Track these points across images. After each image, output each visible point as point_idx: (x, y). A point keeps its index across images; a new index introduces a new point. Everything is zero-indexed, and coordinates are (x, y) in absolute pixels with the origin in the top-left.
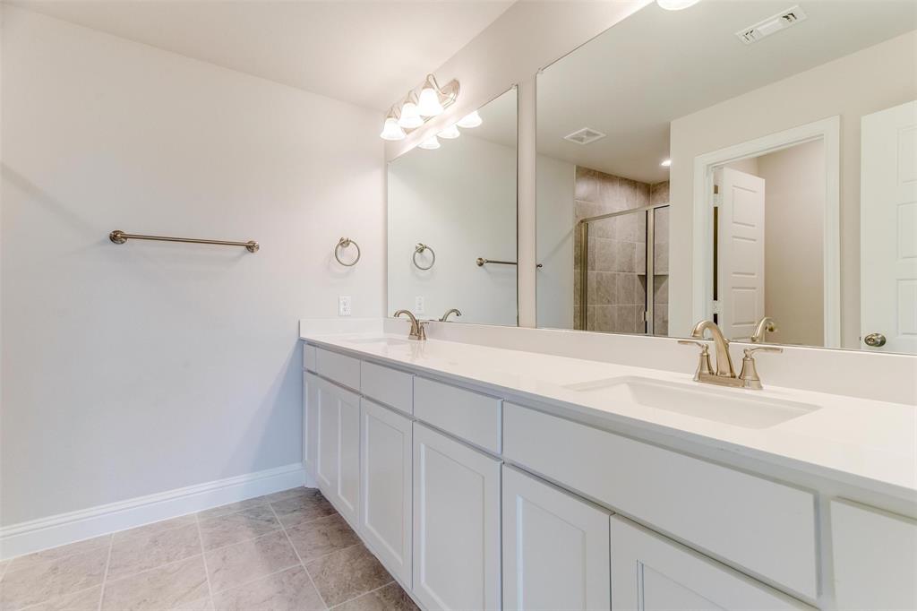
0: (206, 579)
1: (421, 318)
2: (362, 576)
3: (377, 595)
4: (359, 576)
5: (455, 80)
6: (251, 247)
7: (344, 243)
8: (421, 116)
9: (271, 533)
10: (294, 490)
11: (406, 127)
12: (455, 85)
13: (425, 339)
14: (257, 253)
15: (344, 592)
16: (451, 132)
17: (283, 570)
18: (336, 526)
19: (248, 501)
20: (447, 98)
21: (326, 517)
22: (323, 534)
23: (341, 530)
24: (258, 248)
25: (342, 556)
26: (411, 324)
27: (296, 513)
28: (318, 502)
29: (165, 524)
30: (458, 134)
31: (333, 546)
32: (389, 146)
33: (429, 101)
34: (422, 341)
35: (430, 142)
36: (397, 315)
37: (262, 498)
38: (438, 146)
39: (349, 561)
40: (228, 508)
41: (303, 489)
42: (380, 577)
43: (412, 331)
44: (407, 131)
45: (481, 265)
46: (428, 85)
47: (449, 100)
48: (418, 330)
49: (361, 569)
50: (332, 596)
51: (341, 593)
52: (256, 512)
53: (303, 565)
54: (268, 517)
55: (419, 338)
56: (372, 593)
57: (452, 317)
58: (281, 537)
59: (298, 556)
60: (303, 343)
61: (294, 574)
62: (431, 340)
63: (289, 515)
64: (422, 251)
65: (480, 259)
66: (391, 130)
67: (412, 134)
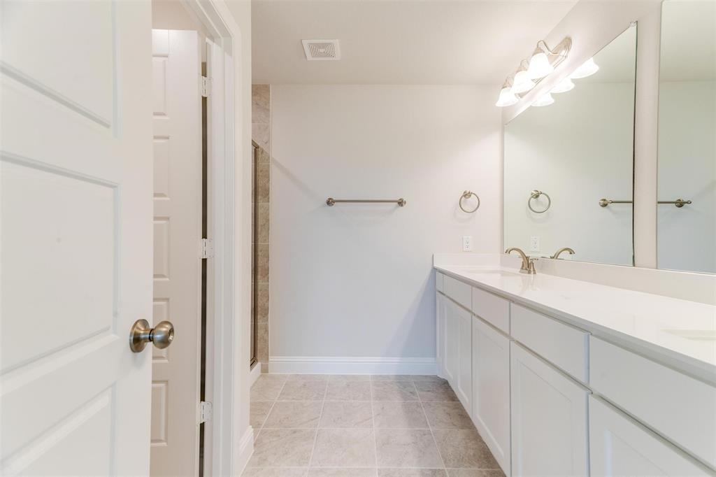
0: (371, 418)
1: (531, 255)
2: (474, 455)
3: (485, 473)
4: (472, 454)
5: (566, 38)
6: (401, 203)
7: (467, 195)
8: (533, 80)
9: (412, 401)
10: (430, 377)
11: (519, 92)
12: (567, 43)
13: (535, 273)
14: (405, 206)
15: (458, 461)
16: (565, 85)
17: (417, 429)
18: (457, 411)
19: (400, 376)
20: (558, 56)
21: (451, 402)
22: (447, 413)
23: (462, 415)
24: (405, 203)
25: (460, 435)
26: (522, 260)
27: (430, 393)
28: (445, 389)
29: (354, 377)
30: (572, 86)
31: (454, 425)
32: (505, 111)
33: (540, 65)
34: (532, 275)
35: (543, 99)
36: (508, 252)
37: (407, 376)
38: (552, 101)
39: (464, 439)
40: (388, 377)
41: (436, 378)
42: (489, 462)
43: (523, 266)
44: (521, 95)
45: (605, 205)
46: (538, 50)
47: (560, 57)
48: (528, 265)
49: (473, 449)
50: (450, 460)
51: (456, 461)
52: (404, 384)
53: (431, 430)
54: (412, 391)
55: (529, 272)
56: (481, 472)
57: (565, 255)
58: (418, 406)
59: (428, 423)
60: (435, 270)
61: (425, 435)
62: (540, 274)
63: (425, 393)
64: (537, 196)
65: (605, 200)
66: (505, 98)
67: (525, 97)
